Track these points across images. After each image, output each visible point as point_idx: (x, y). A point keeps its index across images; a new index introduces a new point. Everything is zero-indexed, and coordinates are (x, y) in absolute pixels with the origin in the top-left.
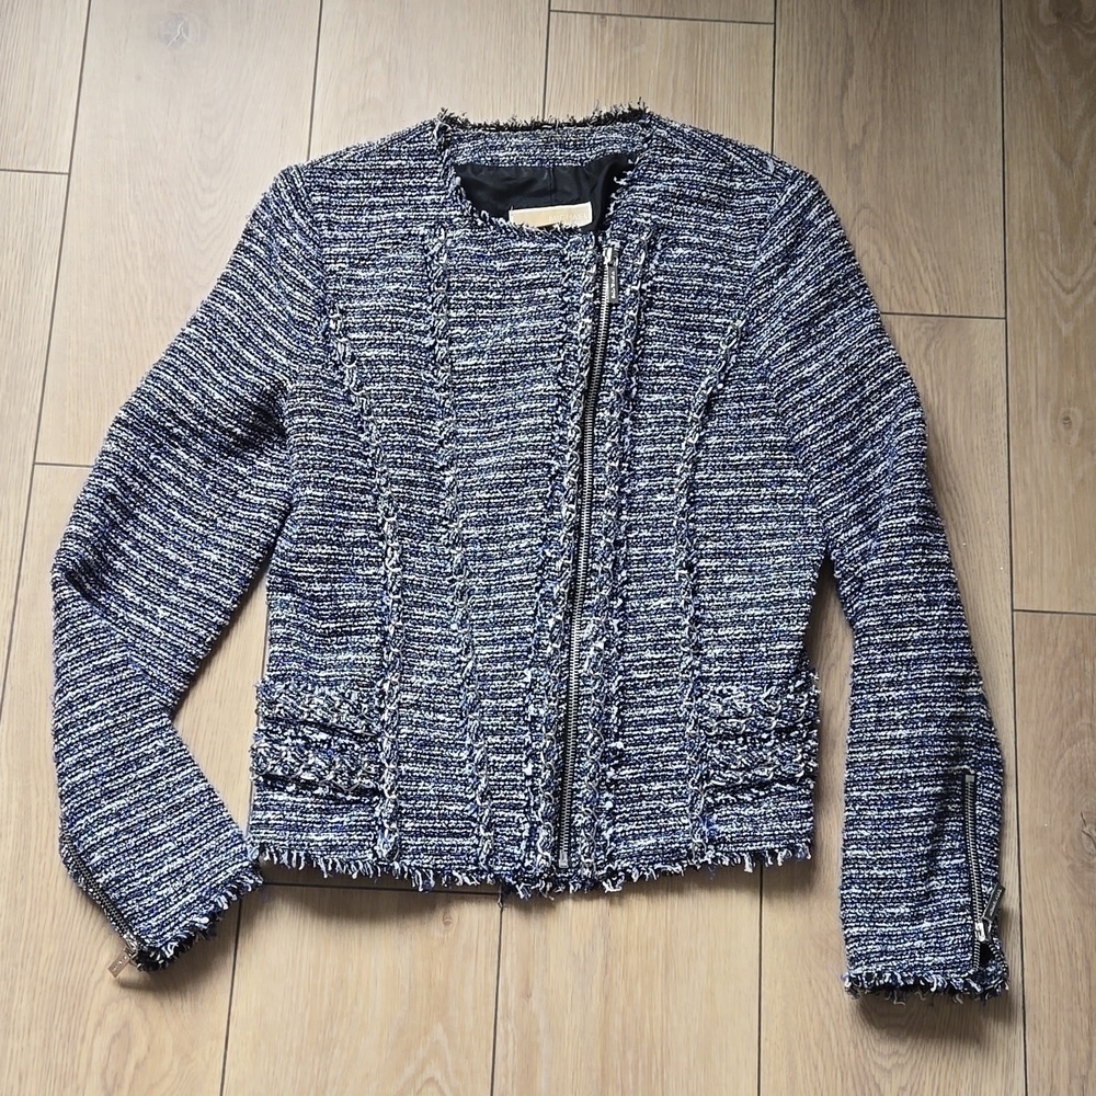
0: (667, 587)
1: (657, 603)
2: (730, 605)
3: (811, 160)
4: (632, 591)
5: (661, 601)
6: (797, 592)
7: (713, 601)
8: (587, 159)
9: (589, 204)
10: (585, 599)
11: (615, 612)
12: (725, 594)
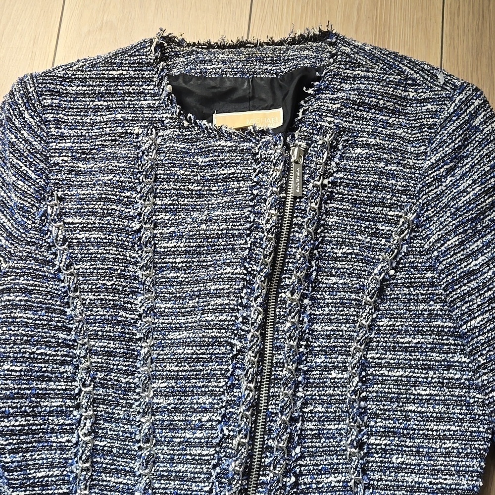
0: (338, 464)
1: (329, 480)
2: (398, 486)
3: (474, 75)
4: (306, 466)
5: (332, 478)
6: (464, 482)
7: (381, 480)
8: (282, 72)
9: (281, 110)
10: (259, 475)
11: (288, 489)
12: (393, 474)
